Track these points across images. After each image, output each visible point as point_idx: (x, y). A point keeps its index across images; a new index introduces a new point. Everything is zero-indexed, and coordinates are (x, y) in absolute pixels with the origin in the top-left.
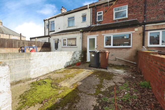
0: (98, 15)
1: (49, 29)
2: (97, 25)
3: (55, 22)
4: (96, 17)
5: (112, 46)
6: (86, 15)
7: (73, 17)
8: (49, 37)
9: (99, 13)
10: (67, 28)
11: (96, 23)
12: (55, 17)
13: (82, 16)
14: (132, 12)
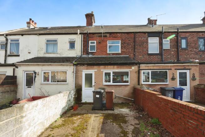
0: (90, 44)
1: (6, 51)
2: (90, 56)
3: (20, 42)
4: (89, 46)
5: (111, 83)
6: (75, 42)
7: (56, 41)
8: (14, 67)
9: (91, 43)
10: (45, 53)
11: (88, 53)
12: (22, 35)
13: (69, 42)
14: (125, 48)
